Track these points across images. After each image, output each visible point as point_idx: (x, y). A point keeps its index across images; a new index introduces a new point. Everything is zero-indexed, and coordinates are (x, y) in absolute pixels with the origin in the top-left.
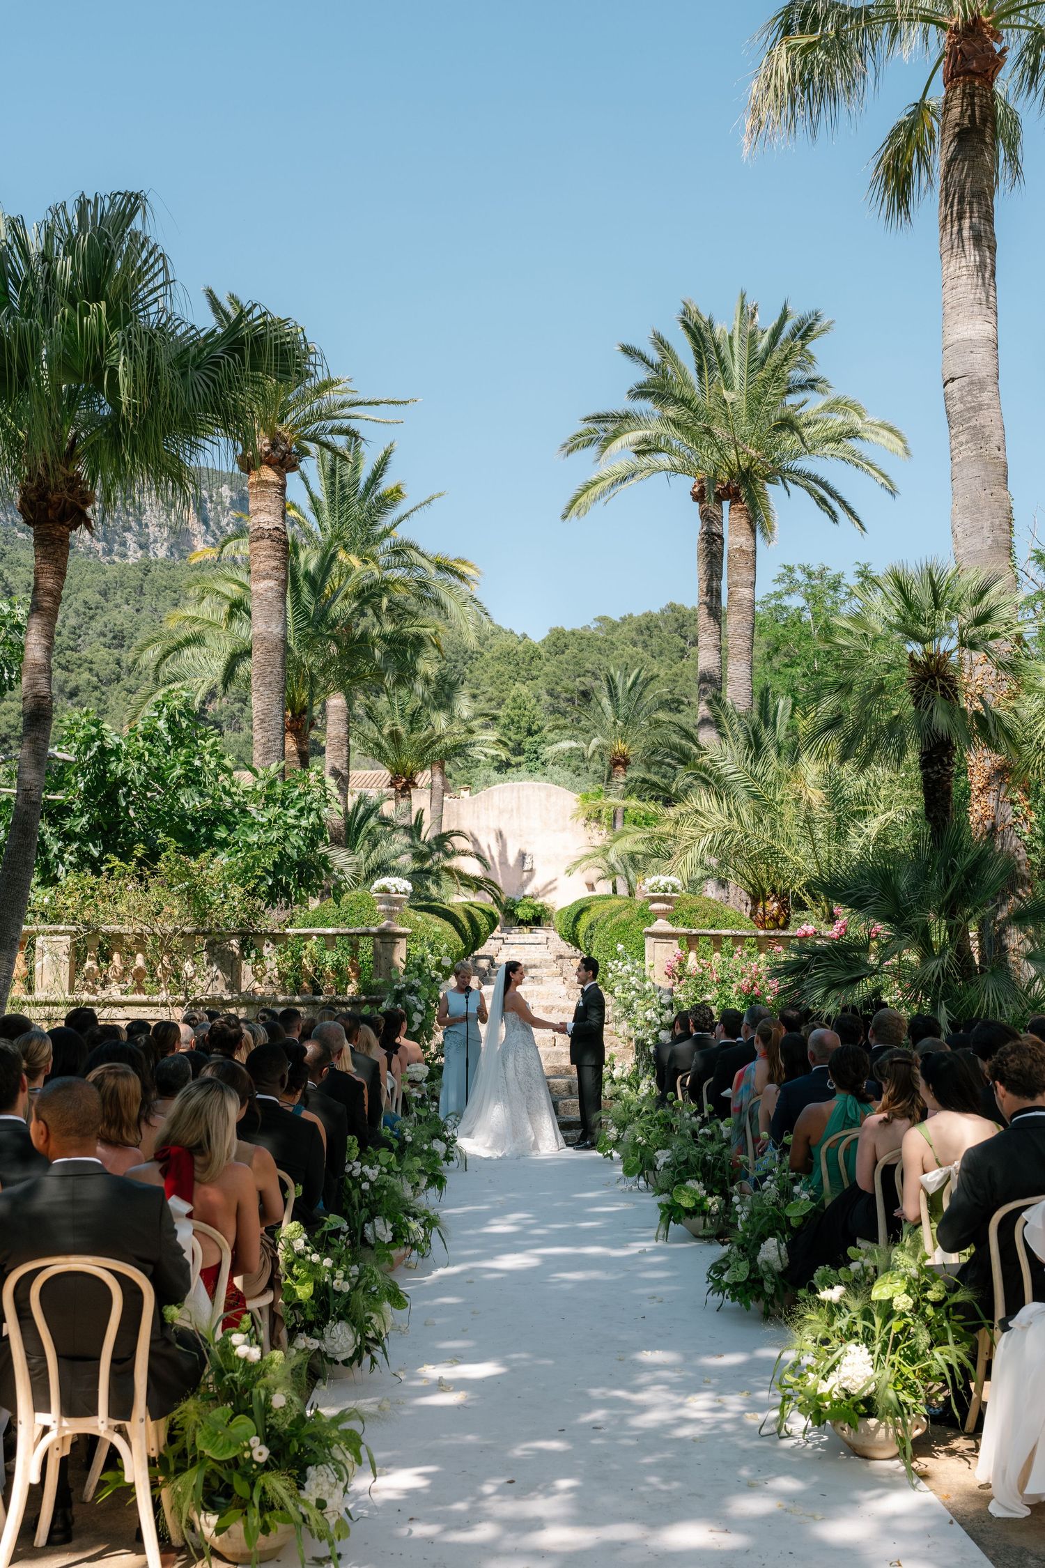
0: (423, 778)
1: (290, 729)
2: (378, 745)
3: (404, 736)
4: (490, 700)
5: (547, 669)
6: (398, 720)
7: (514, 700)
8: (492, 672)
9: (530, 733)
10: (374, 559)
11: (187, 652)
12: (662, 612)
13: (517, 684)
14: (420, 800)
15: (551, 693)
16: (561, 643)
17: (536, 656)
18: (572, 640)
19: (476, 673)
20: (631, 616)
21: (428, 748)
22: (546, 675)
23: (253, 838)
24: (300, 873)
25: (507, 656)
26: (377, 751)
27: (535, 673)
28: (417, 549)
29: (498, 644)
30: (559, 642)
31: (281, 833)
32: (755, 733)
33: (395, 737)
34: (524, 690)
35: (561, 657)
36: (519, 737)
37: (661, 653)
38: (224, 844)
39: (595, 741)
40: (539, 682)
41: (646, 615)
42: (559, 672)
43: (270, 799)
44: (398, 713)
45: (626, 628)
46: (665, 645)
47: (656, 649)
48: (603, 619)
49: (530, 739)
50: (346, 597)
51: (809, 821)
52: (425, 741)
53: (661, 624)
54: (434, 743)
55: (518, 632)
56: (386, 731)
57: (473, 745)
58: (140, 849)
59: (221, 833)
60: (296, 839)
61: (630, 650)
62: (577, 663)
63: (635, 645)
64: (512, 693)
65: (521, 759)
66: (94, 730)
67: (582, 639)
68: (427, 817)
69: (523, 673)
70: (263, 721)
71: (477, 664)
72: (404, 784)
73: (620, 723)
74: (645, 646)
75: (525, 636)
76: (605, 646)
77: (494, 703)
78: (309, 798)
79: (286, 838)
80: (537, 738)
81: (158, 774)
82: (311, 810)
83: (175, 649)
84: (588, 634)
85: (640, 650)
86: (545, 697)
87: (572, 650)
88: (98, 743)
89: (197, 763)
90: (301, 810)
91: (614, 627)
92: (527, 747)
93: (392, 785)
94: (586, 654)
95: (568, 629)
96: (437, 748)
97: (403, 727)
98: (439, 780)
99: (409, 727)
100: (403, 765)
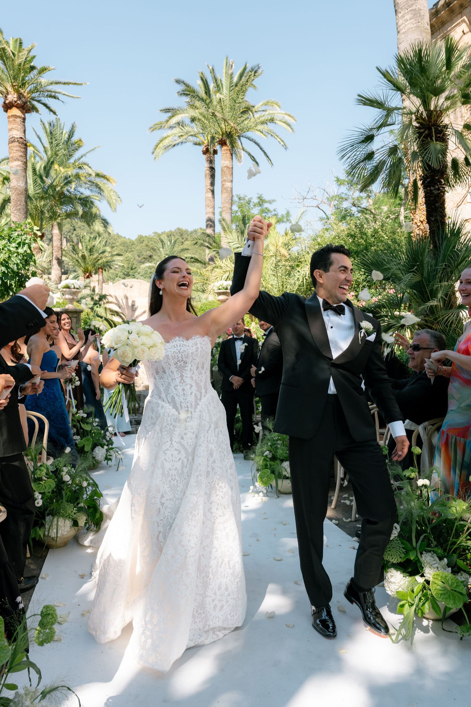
2: (77, 261)
3: (87, 257)
5: (137, 248)
6: (85, 251)
9: (132, 269)
12: (175, 230)
14: (94, 282)
16: (141, 240)
17: (133, 244)
18: (145, 239)
20: (165, 232)
21: (97, 262)
22: (137, 250)
25: (124, 244)
26: (77, 263)
27: (133, 250)
29: (120, 241)
30: (141, 239)
33: (84, 257)
34: (130, 255)
35: (141, 244)
36: (128, 271)
40: (135, 252)
41: (170, 231)
42: (141, 249)
44: (85, 248)
49: (132, 271)
52: (95, 259)
53: (175, 234)
54: (99, 259)
56: (80, 255)
64: (126, 256)
67: (150, 239)
68: (97, 288)
69: (129, 249)
72: (87, 275)
75: (129, 239)
80: (134, 271)
84: (151, 237)
86: (137, 258)
87: (145, 242)
91: (160, 235)
93: (83, 275)
94: (150, 243)
95: (144, 235)
96: (100, 262)
97: (87, 254)
98: (101, 277)
99: (89, 254)
100: (88, 269)
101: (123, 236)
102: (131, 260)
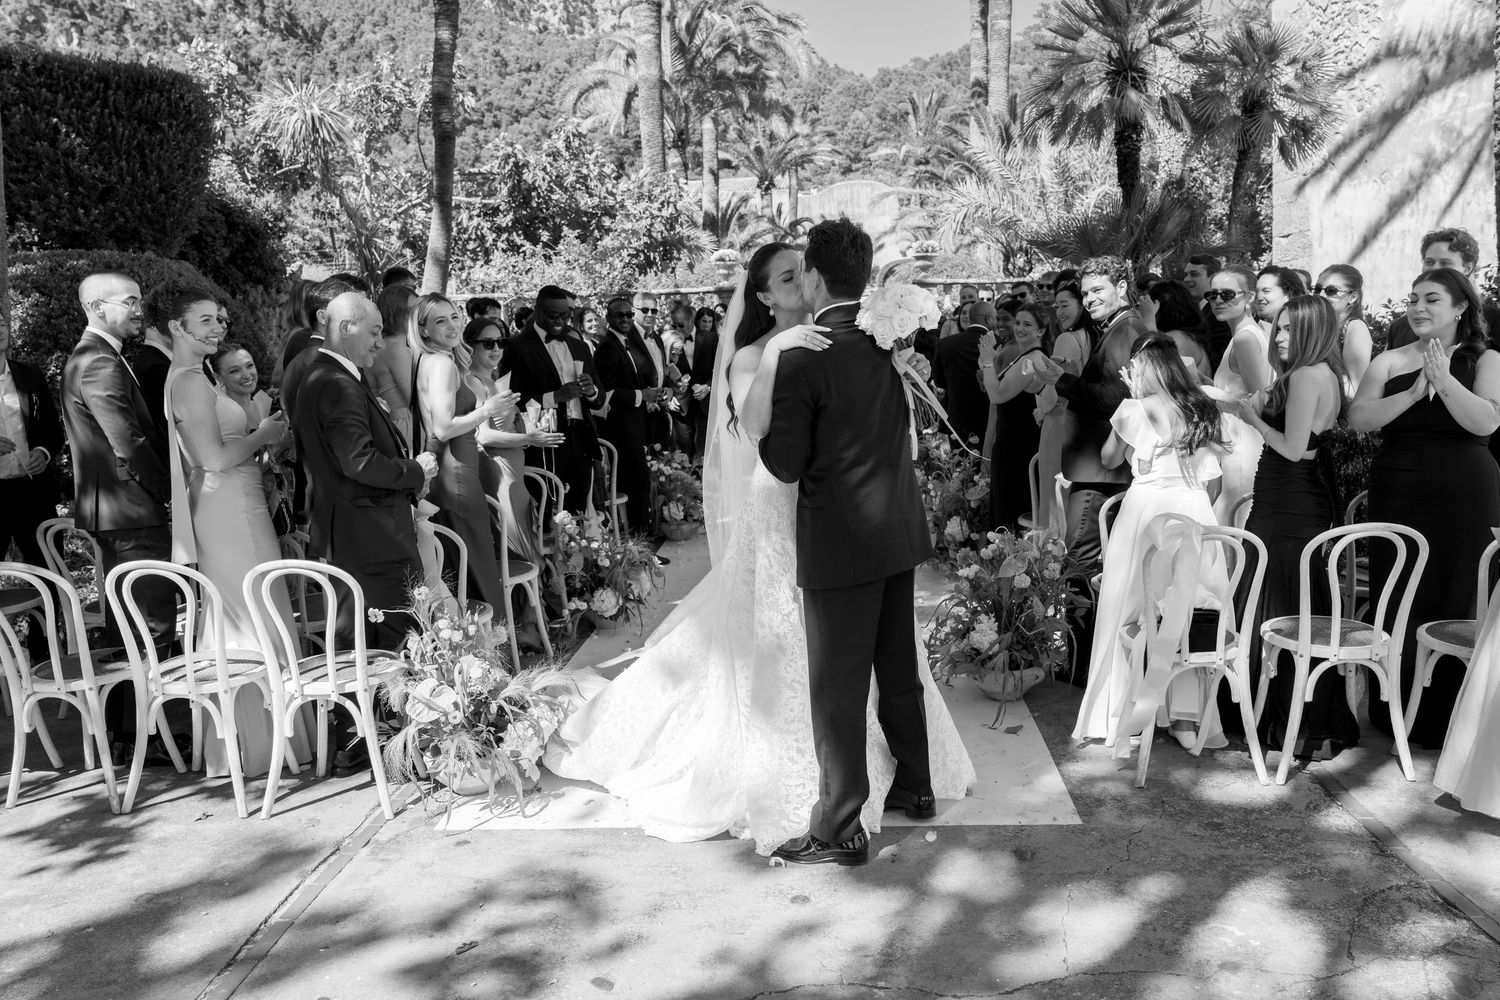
0: (782, 181)
1: (675, 146)
2: (747, 158)
3: (765, 151)
4: (837, 124)
5: (876, 99)
6: (761, 139)
7: (854, 122)
8: (837, 103)
10: (730, 15)
11: (597, 93)
12: (960, 51)
13: (857, 111)
14: (780, 197)
15: (879, 116)
16: (886, 79)
17: (869, 89)
18: (894, 76)
19: (827, 104)
20: (937, 55)
21: (783, 157)
22: (876, 103)
23: (628, 226)
24: (665, 250)
25: (848, 90)
26: (747, 163)
27: (868, 102)
28: (762, 6)
29: (843, 83)
30: (885, 80)
31: (649, 221)
32: (1007, 129)
33: (759, 151)
34: (861, 115)
35: (885, 89)
36: (857, 150)
37: (959, 82)
38: (608, 231)
39: (905, 148)
40: (871, 109)
41: (948, 54)
43: (640, 198)
44: (760, 133)
45: (933, 65)
46: (961, 76)
47: (955, 78)
48: (916, 60)
49: (866, 150)
50: (710, 45)
51: (1042, 194)
52: (780, 153)
54: (786, 154)
55: (857, 73)
56: (752, 147)
57: (815, 154)
58: (545, 236)
59: (607, 222)
60: (659, 226)
61: (937, 81)
62: (898, 93)
63: (940, 77)
64: (853, 117)
65: (859, 165)
66: (510, 149)
67: (902, 75)
68: (786, 209)
69: (860, 102)
70: (649, 141)
71: (827, 98)
72: (766, 185)
73: (920, 134)
74: (948, 77)
75: (862, 75)
76: (918, 79)
77: (840, 126)
78: (667, 194)
79: (652, 225)
81: (559, 180)
82: (668, 203)
83: (587, 91)
84: (906, 71)
85: (943, 80)
86: (877, 120)
87: (895, 83)
88: (513, 159)
89: (585, 171)
90: (662, 203)
91: (926, 65)
92: (863, 156)
93: (759, 186)
94: (904, 86)
95: (892, 68)
96: (789, 157)
97: (764, 144)
98: (794, 182)
99: (768, 143)
100: (766, 172)
101: (848, 70)
102: (865, 127)
